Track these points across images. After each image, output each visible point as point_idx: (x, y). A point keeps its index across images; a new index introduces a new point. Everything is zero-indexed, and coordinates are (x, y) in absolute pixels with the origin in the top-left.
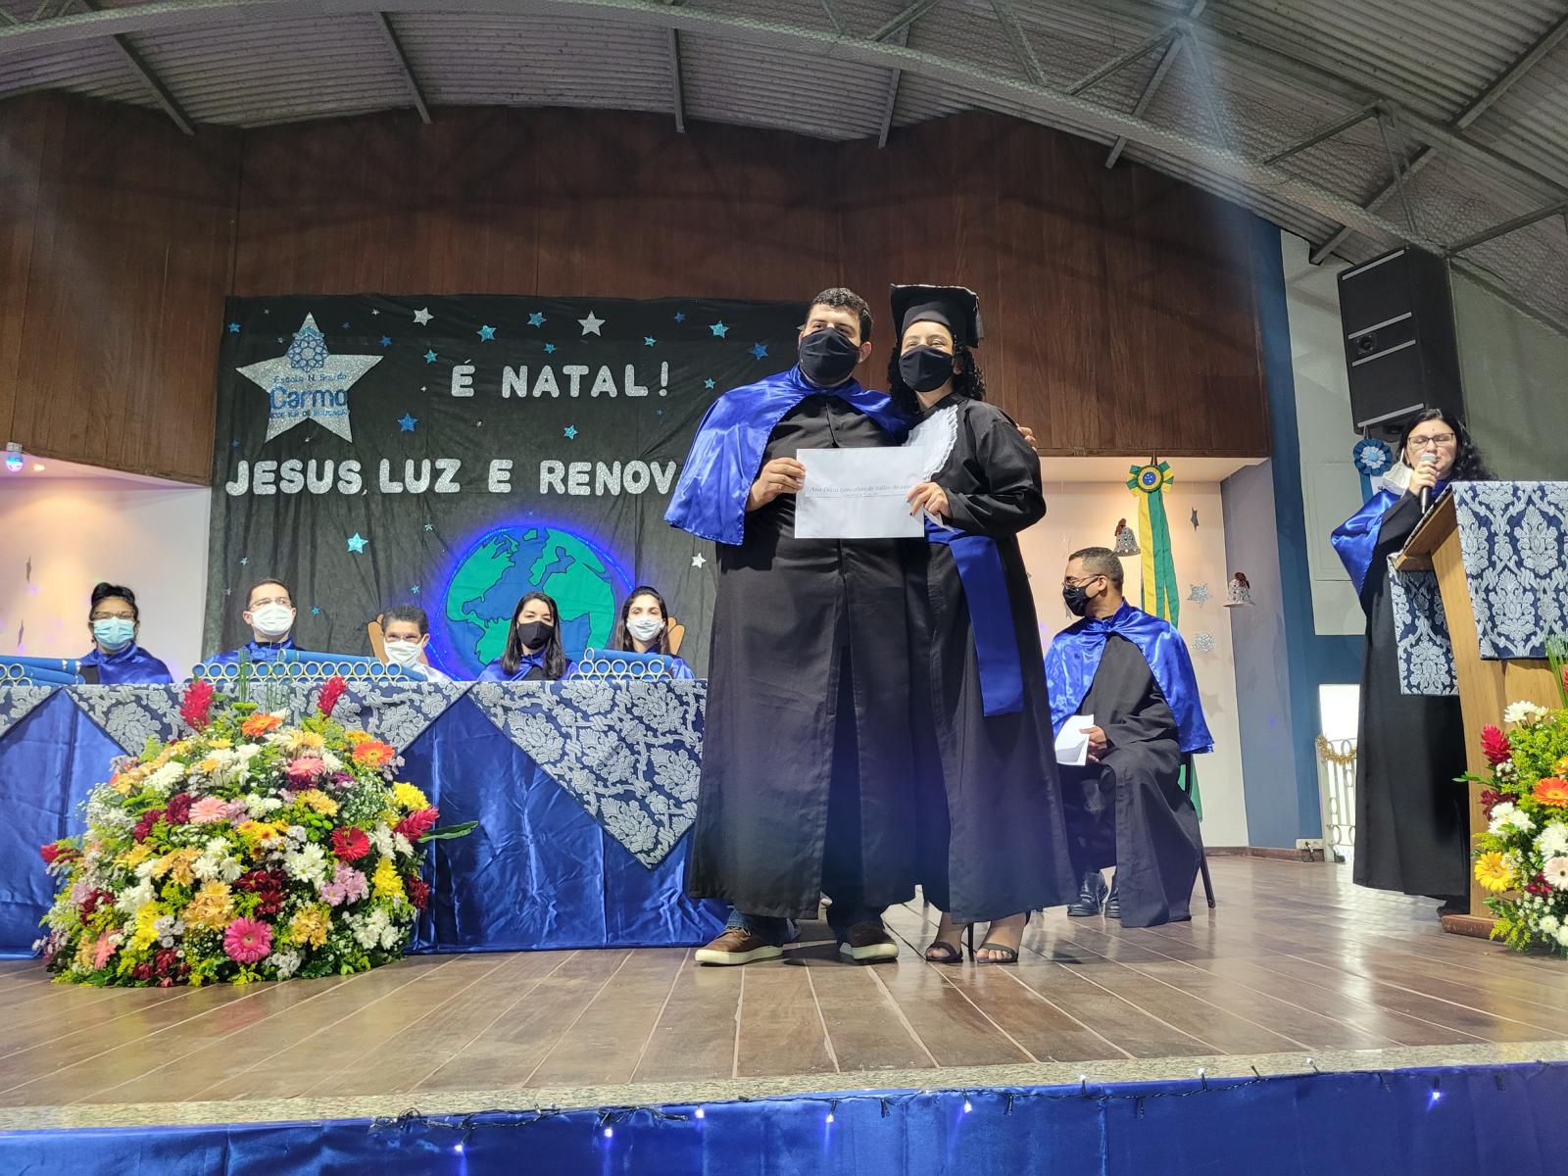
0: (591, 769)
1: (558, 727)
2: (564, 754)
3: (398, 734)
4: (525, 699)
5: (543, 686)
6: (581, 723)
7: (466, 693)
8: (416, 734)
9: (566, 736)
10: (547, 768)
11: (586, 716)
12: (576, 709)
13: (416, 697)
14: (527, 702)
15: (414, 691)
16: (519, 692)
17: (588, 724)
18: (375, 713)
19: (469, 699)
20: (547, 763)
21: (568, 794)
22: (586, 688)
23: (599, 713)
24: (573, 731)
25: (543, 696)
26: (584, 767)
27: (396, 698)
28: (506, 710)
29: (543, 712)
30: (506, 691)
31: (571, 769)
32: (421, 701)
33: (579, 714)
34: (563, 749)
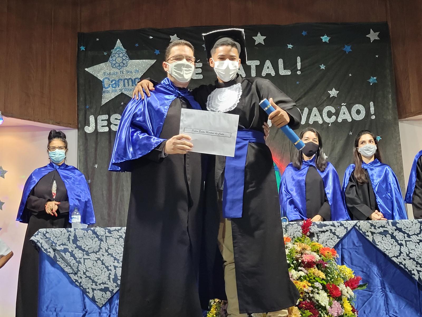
0: (414, 259)
1: (397, 241)
2: (401, 253)
3: (326, 245)
4: (380, 228)
5: (388, 223)
6: (407, 239)
7: (354, 227)
8: (334, 245)
9: (401, 245)
10: (394, 259)
11: (409, 236)
12: (404, 233)
13: (333, 228)
14: (382, 230)
15: (331, 225)
16: (378, 225)
17: (410, 239)
18: (316, 235)
19: (356, 230)
20: (393, 257)
21: (405, 271)
22: (407, 223)
23: (415, 234)
24: (403, 243)
25: (388, 227)
26: (411, 259)
27: (324, 229)
28: (373, 233)
29: (389, 234)
30: (372, 225)
31: (405, 260)
32: (335, 230)
33: (406, 235)
34: (400, 250)
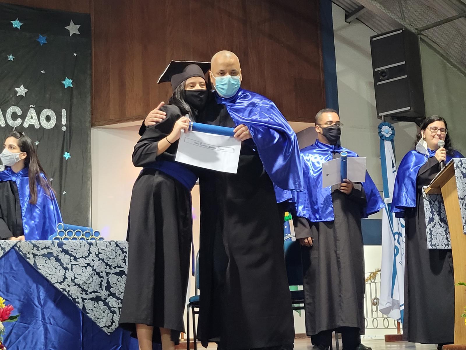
0: (79, 285)
1: (62, 264)
2: (65, 278)
4: (44, 249)
5: (53, 243)
6: (74, 262)
7: (13, 247)
9: (66, 269)
10: (57, 286)
11: (76, 259)
12: (71, 255)
16: (41, 246)
17: (77, 263)
20: (56, 283)
23: (82, 257)
24: (69, 266)
25: (53, 248)
26: (76, 285)
28: (35, 255)
31: (69, 286)
33: (72, 258)
34: (65, 275)
